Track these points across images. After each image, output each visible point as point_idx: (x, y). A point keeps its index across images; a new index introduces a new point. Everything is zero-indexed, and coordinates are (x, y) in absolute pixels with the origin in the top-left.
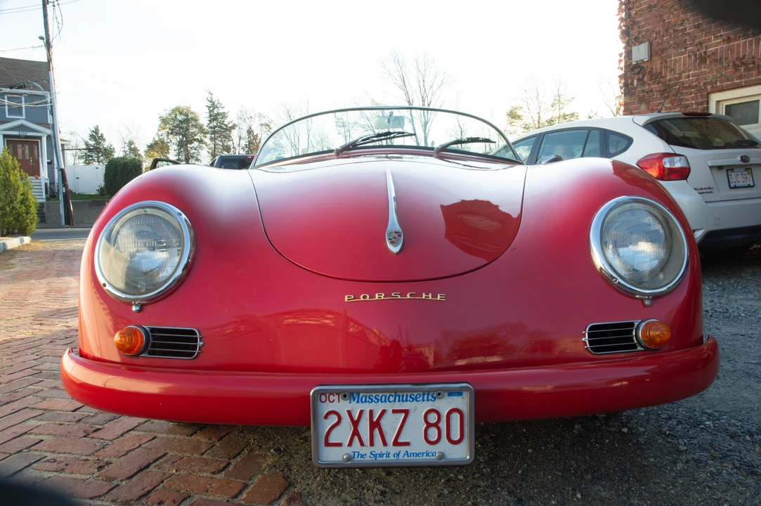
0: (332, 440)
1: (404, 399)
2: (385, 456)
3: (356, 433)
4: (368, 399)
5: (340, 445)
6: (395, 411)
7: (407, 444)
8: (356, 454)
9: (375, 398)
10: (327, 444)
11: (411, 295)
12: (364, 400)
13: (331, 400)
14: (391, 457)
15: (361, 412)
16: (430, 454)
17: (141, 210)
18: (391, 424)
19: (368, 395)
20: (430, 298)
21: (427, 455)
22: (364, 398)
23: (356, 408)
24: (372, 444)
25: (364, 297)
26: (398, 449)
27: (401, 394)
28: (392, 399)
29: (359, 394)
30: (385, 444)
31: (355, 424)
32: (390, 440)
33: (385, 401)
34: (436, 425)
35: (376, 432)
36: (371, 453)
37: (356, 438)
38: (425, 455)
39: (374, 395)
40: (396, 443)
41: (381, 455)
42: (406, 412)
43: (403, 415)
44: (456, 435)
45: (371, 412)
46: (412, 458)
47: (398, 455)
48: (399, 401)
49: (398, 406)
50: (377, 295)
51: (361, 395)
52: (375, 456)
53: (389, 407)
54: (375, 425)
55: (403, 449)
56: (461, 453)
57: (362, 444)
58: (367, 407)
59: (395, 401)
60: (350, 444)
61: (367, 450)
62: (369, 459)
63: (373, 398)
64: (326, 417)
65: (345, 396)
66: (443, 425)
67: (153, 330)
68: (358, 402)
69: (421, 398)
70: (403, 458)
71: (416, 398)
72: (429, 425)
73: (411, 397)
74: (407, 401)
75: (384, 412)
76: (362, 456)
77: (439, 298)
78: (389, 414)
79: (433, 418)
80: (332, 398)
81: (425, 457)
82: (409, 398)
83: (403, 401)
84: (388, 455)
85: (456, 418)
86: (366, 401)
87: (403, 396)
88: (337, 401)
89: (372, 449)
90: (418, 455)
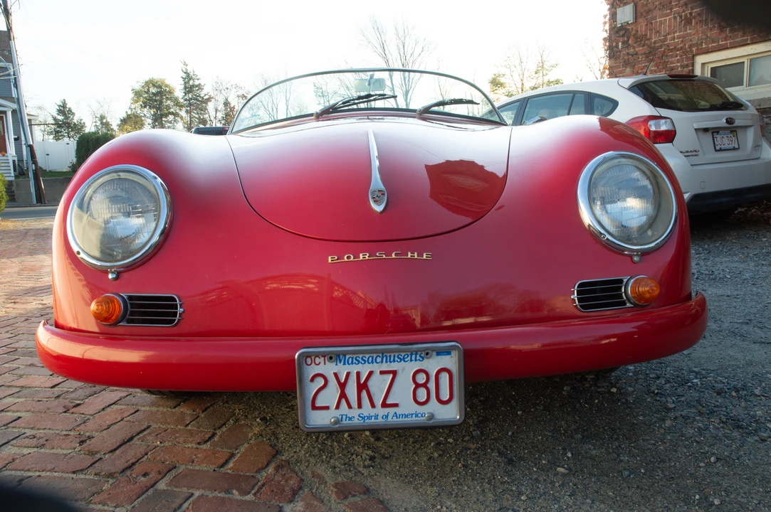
0: (318, 404)
1: (392, 360)
2: (373, 418)
3: (343, 395)
4: (354, 361)
5: (327, 408)
6: (382, 373)
7: (396, 405)
8: (344, 417)
9: (362, 359)
10: (314, 408)
11: (396, 254)
12: (350, 362)
13: (317, 363)
14: (380, 419)
15: (348, 374)
16: (420, 415)
17: (114, 174)
18: (378, 386)
19: (355, 356)
20: (416, 257)
21: (417, 416)
22: (350, 359)
23: (343, 370)
24: (360, 406)
25: (348, 257)
26: (387, 410)
27: (388, 355)
28: (379, 360)
29: (345, 355)
30: (373, 405)
31: (342, 386)
32: (379, 402)
33: (372, 362)
34: (425, 385)
35: (364, 394)
36: (359, 416)
37: (343, 401)
38: (414, 415)
39: (361, 356)
40: (384, 405)
41: (370, 417)
42: (394, 373)
43: (391, 376)
44: (445, 395)
45: (358, 374)
46: (401, 419)
47: (387, 416)
48: (386, 362)
49: (385, 367)
50: (361, 255)
51: (347, 357)
52: (363, 418)
53: (377, 368)
54: (362, 387)
55: (392, 411)
56: (451, 413)
57: (350, 407)
58: (354, 369)
59: (382, 362)
60: (338, 407)
61: (355, 412)
62: (358, 421)
63: (360, 360)
64: (312, 380)
65: (332, 358)
66: (432, 385)
67: (131, 298)
68: (344, 364)
69: (409, 358)
70: (392, 420)
71: (404, 358)
72: (418, 386)
73: (398, 357)
74: (394, 361)
75: (371, 373)
76: (350, 419)
77: (424, 257)
78: (376, 376)
79: (421, 378)
80: (317, 360)
81: (414, 418)
82: (396, 359)
83: (391, 362)
84: (376, 417)
85: (445, 378)
86: (352, 363)
87: (390, 356)
88: (322, 363)
89: (360, 411)
90: (406, 416)
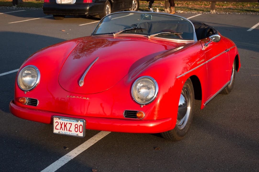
3: (61, 127)
5: (58, 129)
6: (69, 123)
7: (71, 131)
8: (61, 132)
10: (56, 129)
11: (81, 97)
14: (68, 134)
15: (63, 123)
18: (68, 126)
19: (64, 119)
24: (64, 130)
25: (71, 97)
27: (71, 120)
28: (69, 121)
30: (67, 130)
31: (61, 125)
35: (65, 127)
37: (61, 128)
39: (65, 119)
40: (69, 131)
42: (71, 124)
45: (65, 123)
49: (70, 122)
50: (74, 97)
52: (65, 133)
53: (68, 122)
56: (82, 135)
57: (62, 130)
58: (64, 122)
60: (60, 129)
61: (63, 131)
64: (56, 123)
65: (60, 119)
66: (78, 128)
68: (62, 120)
70: (70, 134)
71: (74, 121)
72: (76, 128)
75: (67, 123)
76: (63, 133)
79: (76, 126)
81: (75, 135)
84: (68, 133)
85: (81, 127)
88: (58, 119)
90: (73, 134)
